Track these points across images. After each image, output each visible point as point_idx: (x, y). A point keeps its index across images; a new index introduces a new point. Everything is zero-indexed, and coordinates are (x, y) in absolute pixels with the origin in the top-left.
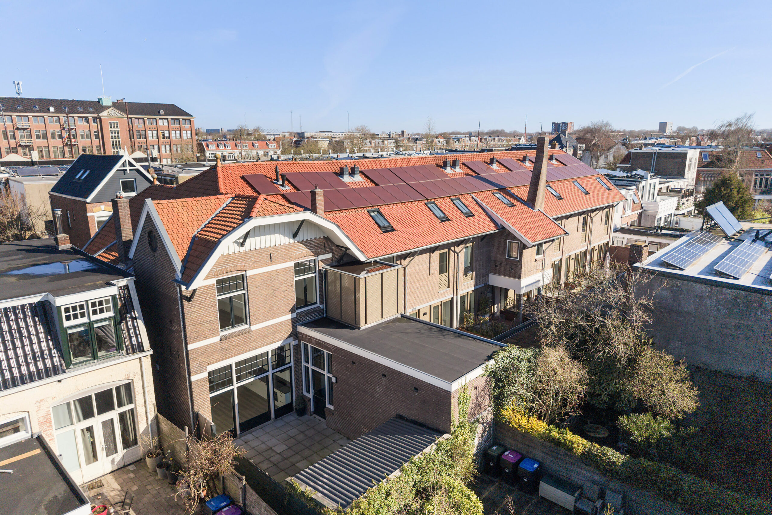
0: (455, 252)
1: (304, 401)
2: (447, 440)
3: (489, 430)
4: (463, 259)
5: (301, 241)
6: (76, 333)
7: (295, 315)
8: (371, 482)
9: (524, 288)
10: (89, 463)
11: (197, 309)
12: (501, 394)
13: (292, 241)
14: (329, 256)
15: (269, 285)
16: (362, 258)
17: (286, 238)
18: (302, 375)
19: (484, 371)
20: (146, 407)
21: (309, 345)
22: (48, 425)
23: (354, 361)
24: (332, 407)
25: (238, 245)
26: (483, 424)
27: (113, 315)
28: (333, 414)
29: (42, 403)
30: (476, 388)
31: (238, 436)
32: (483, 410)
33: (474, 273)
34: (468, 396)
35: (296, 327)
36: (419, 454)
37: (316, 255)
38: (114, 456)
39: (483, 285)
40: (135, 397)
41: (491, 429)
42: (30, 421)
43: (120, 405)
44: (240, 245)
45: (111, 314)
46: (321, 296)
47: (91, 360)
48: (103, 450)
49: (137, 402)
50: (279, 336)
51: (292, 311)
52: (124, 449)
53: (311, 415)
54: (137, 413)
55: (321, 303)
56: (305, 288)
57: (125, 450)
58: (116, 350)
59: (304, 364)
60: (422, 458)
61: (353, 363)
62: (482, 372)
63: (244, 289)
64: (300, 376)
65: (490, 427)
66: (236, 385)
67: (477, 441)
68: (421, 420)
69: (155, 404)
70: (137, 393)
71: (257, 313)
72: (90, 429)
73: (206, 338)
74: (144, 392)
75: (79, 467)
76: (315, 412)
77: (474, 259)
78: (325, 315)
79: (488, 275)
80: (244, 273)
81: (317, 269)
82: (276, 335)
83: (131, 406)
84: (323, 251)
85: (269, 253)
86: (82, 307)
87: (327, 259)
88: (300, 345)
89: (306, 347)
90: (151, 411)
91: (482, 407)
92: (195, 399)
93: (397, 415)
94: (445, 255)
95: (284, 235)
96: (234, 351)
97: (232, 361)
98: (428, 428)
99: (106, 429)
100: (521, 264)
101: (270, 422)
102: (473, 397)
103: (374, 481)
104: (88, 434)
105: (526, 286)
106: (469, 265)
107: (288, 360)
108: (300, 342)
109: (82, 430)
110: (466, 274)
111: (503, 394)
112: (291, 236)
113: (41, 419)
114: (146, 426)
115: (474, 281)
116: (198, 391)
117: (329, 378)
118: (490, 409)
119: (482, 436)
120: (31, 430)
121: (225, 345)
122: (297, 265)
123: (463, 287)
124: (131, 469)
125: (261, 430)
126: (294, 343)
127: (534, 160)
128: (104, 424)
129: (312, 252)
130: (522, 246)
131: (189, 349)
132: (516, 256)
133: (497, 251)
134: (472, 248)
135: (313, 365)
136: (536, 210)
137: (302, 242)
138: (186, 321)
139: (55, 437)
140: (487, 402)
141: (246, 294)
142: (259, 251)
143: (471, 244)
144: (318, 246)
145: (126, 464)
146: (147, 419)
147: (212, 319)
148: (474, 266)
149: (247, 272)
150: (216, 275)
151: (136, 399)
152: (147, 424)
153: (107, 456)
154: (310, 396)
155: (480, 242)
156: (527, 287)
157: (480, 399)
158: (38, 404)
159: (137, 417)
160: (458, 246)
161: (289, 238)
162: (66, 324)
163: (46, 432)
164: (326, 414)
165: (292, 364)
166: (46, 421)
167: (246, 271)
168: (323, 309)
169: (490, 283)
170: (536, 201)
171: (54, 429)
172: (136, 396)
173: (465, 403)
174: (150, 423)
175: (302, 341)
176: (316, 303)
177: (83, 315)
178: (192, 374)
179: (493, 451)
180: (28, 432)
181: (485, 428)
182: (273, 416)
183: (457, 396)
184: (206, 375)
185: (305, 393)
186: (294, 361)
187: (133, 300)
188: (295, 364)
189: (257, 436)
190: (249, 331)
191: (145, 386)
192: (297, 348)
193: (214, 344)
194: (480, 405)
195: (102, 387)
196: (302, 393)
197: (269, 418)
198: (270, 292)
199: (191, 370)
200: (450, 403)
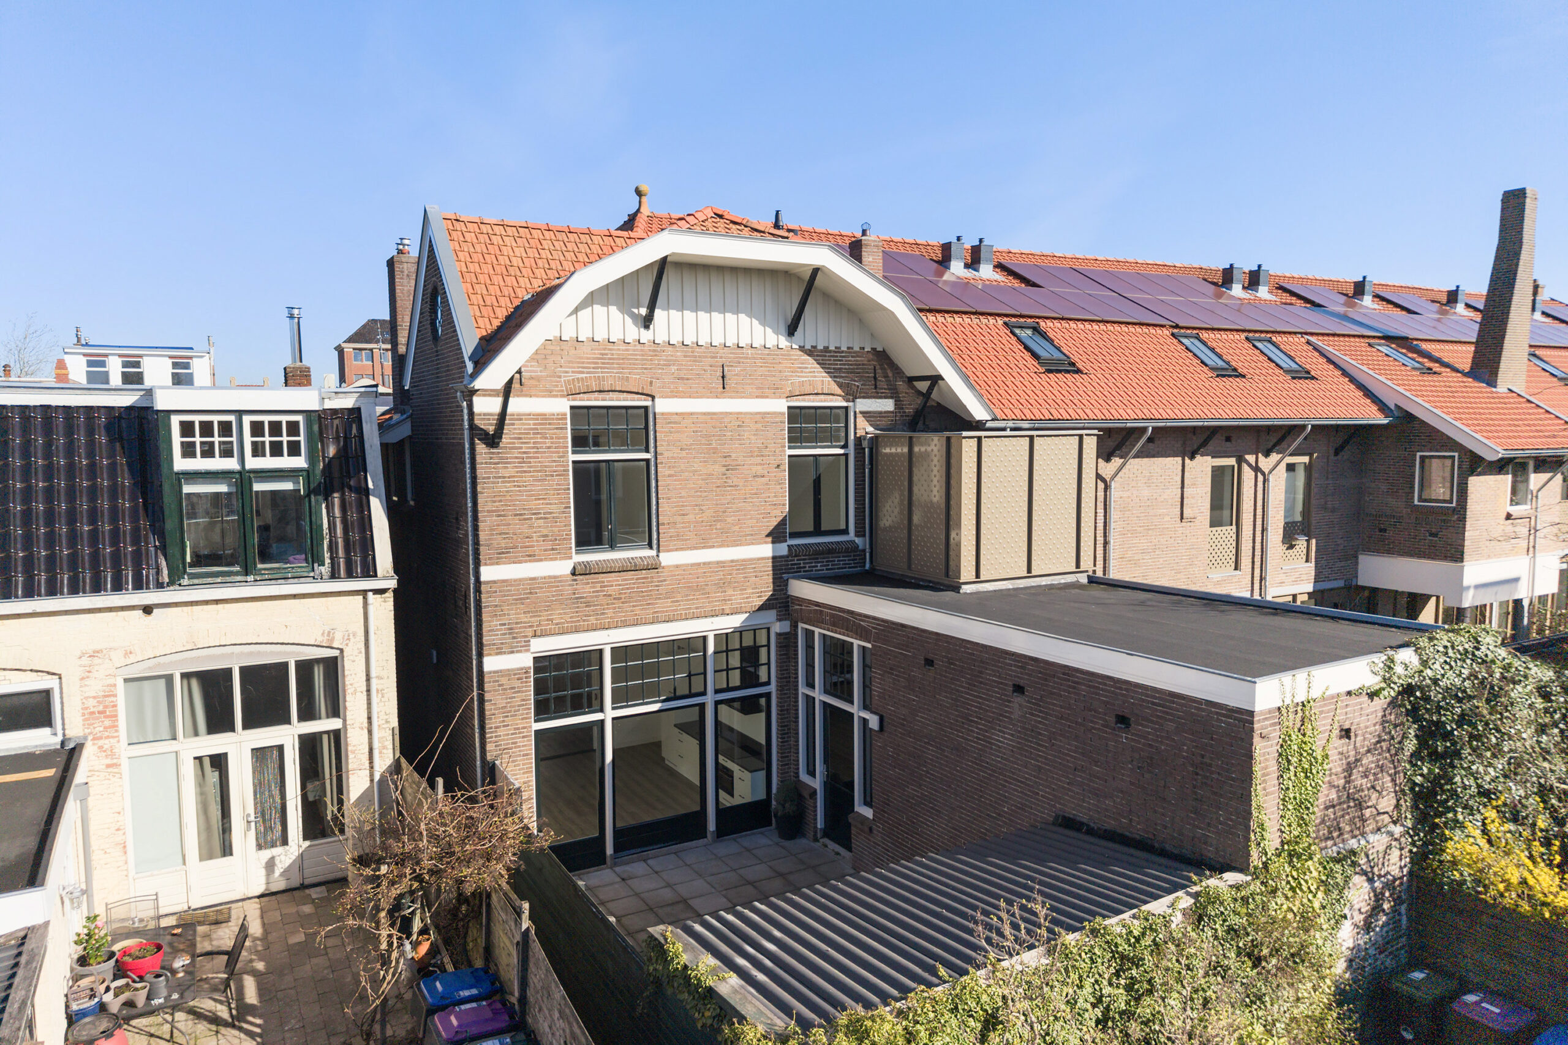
0: (1256, 469)
1: (801, 796)
2: (1237, 887)
3: (1394, 910)
4: (1282, 497)
5: (808, 347)
6: (206, 495)
7: (783, 549)
8: (934, 972)
9: (1471, 592)
10: (210, 856)
11: (511, 471)
12: (1437, 783)
13: (784, 342)
14: (887, 405)
15: (715, 451)
16: (978, 412)
17: (769, 330)
18: (797, 722)
19: (1379, 678)
20: (370, 732)
21: (817, 631)
22: (107, 723)
23: (931, 656)
24: (868, 813)
25: (636, 324)
26: (1371, 881)
27: (305, 465)
28: (871, 830)
29: (96, 661)
30: (1346, 733)
31: (608, 860)
32: (1371, 826)
33: (1314, 541)
34: (1319, 754)
35: (786, 584)
36: (1126, 916)
37: (851, 394)
38: (277, 851)
39: (1340, 584)
40: (345, 701)
41: (1403, 908)
42: (62, 703)
43: (307, 713)
44: (640, 323)
45: (300, 462)
46: (860, 511)
47: (237, 574)
48: (249, 829)
49: (349, 716)
50: (737, 598)
51: (777, 535)
52: (305, 839)
53: (816, 840)
54: (347, 744)
55: (860, 533)
56: (817, 483)
57: (307, 843)
58: (306, 560)
59: (803, 690)
60: (1137, 927)
61: (929, 662)
62: (1373, 681)
63: (647, 451)
64: (793, 725)
65: (1398, 901)
66: (610, 713)
67: (1347, 937)
68: (1138, 829)
69: (397, 731)
70: (349, 690)
71: (679, 519)
72: (219, 762)
73: (532, 557)
74: (368, 691)
75: (180, 860)
76: (826, 834)
77: (1314, 502)
78: (867, 566)
79: (1356, 557)
80: (648, 403)
81: (852, 437)
82: (730, 592)
83: (334, 724)
84: (870, 388)
85: (720, 362)
86: (226, 429)
87: (881, 414)
88: (796, 635)
89: (809, 635)
90: (384, 747)
91: (1367, 813)
92: (490, 724)
93: (1057, 817)
94: (1228, 473)
95: (764, 323)
96: (610, 613)
97: (605, 639)
98: (1163, 853)
99: (262, 772)
100: (1463, 519)
101: (701, 842)
102: (1336, 765)
103: (942, 971)
104: (213, 777)
105: (1477, 587)
106: (1298, 518)
107: (763, 673)
108: (795, 626)
109: (199, 759)
110: (1289, 540)
111: (1450, 781)
112: (783, 328)
113: (91, 703)
114: (367, 784)
115: (1312, 565)
116: (501, 702)
117: (865, 721)
118: (1398, 830)
119: (1367, 927)
120: (64, 729)
121: (586, 587)
122: (795, 414)
123: (1282, 577)
124: (314, 896)
125: (673, 856)
126: (778, 627)
127: (1481, 307)
128: (260, 754)
129: (840, 385)
130: (1466, 466)
131: (483, 578)
132: (1447, 497)
133: (1384, 487)
134: (1308, 468)
135: (826, 692)
136: (1502, 388)
137: (811, 352)
138: (481, 500)
139: (125, 764)
140: (1387, 803)
141: (652, 463)
142: (692, 351)
143: (1306, 459)
144: (855, 371)
145: (307, 882)
146: (372, 767)
147: (553, 508)
148: (1314, 522)
149: (657, 400)
150: (571, 394)
151: (348, 704)
152: (372, 781)
153: (260, 847)
154: (816, 783)
155: (1332, 457)
156: (1482, 591)
157: (1359, 781)
158: (85, 661)
159: (347, 756)
160: (1267, 454)
161: (777, 333)
162: (180, 464)
163: (100, 743)
164: (854, 830)
165: (773, 688)
166: (104, 712)
167: (653, 398)
168: (864, 551)
169: (1362, 581)
170: (1502, 365)
171: (124, 740)
172: (348, 698)
173: (1304, 771)
174: (377, 777)
175: (801, 625)
176: (845, 532)
177: (227, 453)
178: (486, 650)
179: (1411, 983)
180: (55, 734)
181: (1378, 897)
182: (712, 826)
183: (1275, 734)
184: (526, 660)
185: (804, 777)
186: (779, 679)
187: (367, 446)
188: (781, 688)
189: (657, 869)
190: (655, 567)
191: (373, 674)
192: (787, 642)
193: (553, 581)
194: (1360, 805)
195: (259, 653)
196: (797, 775)
197: (702, 833)
198: (718, 469)
199: (486, 639)
200: (1250, 756)
